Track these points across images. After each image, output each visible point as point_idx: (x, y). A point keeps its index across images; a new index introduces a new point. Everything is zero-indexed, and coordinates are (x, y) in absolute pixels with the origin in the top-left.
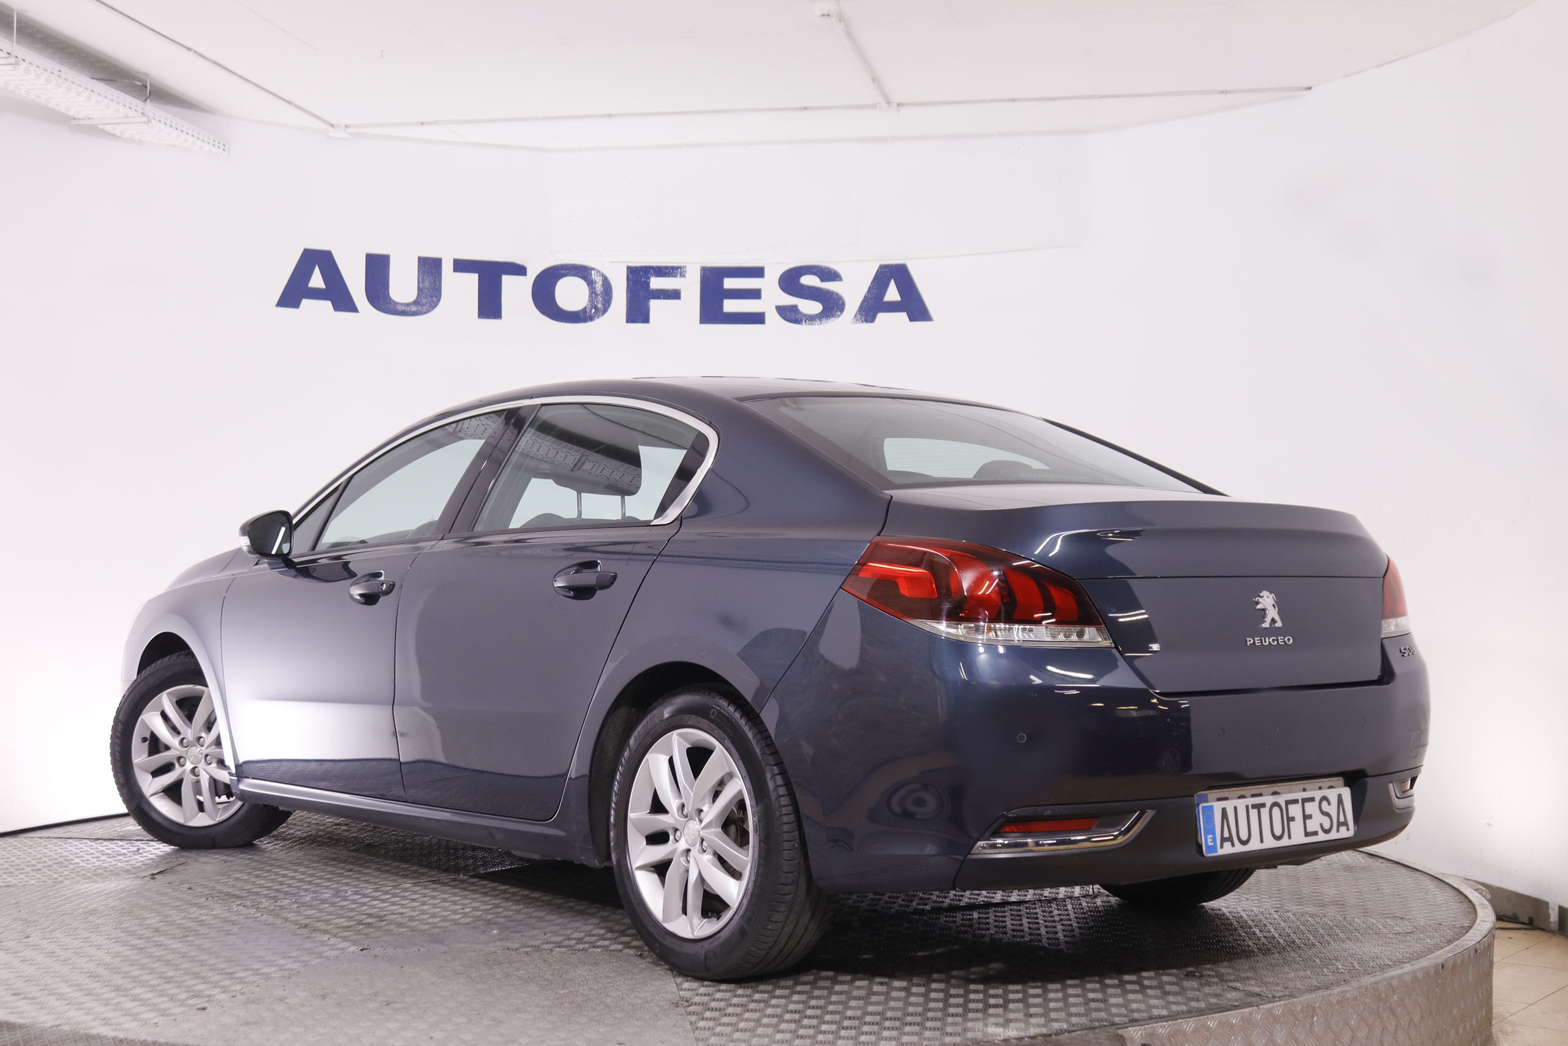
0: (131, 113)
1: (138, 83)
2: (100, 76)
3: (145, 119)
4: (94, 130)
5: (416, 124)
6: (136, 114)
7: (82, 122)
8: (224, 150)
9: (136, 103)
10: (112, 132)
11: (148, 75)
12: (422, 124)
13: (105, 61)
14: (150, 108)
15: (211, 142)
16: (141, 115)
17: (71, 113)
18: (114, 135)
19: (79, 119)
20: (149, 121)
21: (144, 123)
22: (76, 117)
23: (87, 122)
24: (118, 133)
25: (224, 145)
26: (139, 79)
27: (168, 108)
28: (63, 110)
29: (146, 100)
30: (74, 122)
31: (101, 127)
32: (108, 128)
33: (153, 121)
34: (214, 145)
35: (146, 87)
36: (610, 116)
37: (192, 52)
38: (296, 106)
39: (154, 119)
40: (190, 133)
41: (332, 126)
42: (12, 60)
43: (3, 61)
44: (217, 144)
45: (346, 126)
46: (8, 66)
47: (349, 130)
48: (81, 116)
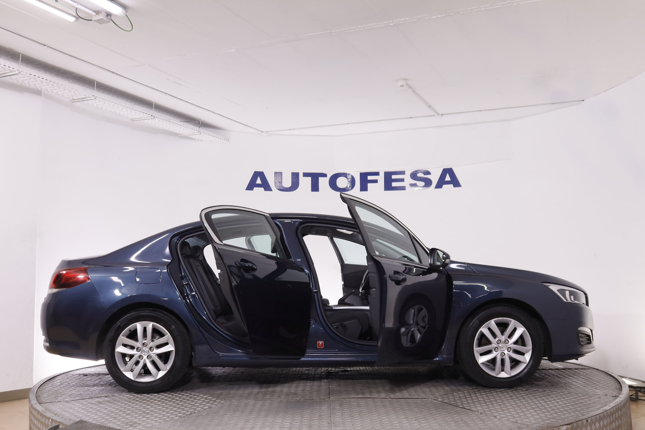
0: (195, 131)
2: (185, 121)
3: (199, 133)
4: (185, 137)
5: (288, 130)
6: (196, 132)
7: (181, 135)
9: (197, 128)
10: (191, 138)
11: (200, 119)
12: (290, 130)
13: (187, 116)
14: (202, 130)
15: (224, 139)
17: (178, 133)
18: (193, 138)
23: (183, 135)
24: (194, 138)
26: (197, 121)
27: (210, 129)
28: (174, 131)
29: (200, 127)
30: (179, 135)
31: (188, 136)
32: (190, 136)
33: (202, 133)
35: (200, 123)
36: (348, 124)
37: (209, 111)
38: (248, 126)
40: (216, 137)
41: (262, 132)
42: (153, 117)
43: (150, 118)
44: (225, 140)
45: (267, 132)
46: (152, 119)
47: (267, 133)
48: (181, 133)
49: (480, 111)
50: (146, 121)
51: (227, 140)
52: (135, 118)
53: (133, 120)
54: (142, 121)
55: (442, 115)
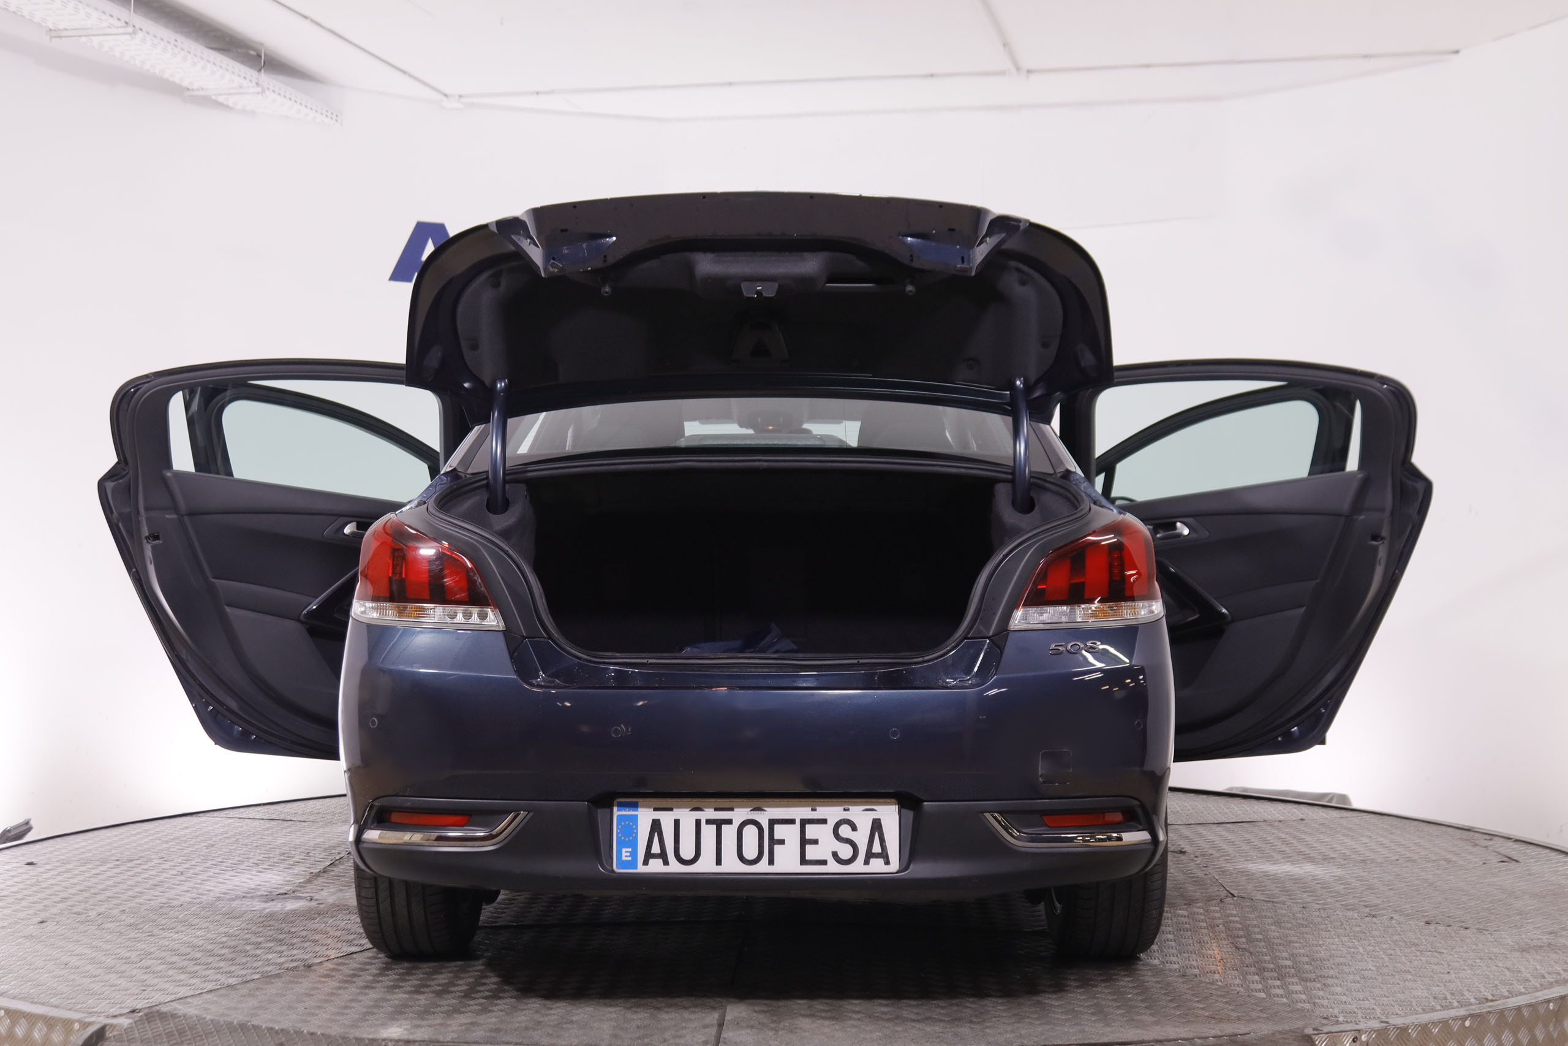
0: (245, 83)
1: (252, 53)
2: (213, 46)
3: (259, 90)
4: (207, 101)
5: (532, 93)
6: (250, 85)
7: (196, 93)
8: (337, 121)
9: (250, 72)
10: (225, 103)
11: (262, 44)
12: (538, 93)
13: (219, 29)
14: (265, 78)
15: (324, 112)
16: (255, 85)
17: (185, 84)
18: (227, 106)
19: (193, 90)
20: (263, 92)
21: (258, 93)
22: (190, 88)
23: (201, 93)
24: (231, 104)
25: (337, 116)
26: (253, 48)
27: (281, 78)
28: (177, 80)
29: (260, 70)
30: (187, 93)
31: (215, 98)
32: (221, 99)
33: (267, 92)
34: (327, 116)
35: (260, 57)
36: (730, 84)
37: (308, 21)
38: (411, 76)
39: (268, 89)
40: (303, 103)
41: (446, 95)
42: (130, 29)
43: (121, 31)
44: (329, 114)
45: (460, 96)
46: (127, 37)
47: (463, 100)
48: (195, 86)
49: (1148, 66)
50: (96, 40)
51: (334, 117)
52: (66, 30)
53: (54, 33)
54: (84, 39)
55: (1029, 72)
